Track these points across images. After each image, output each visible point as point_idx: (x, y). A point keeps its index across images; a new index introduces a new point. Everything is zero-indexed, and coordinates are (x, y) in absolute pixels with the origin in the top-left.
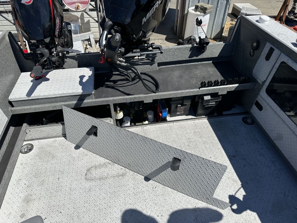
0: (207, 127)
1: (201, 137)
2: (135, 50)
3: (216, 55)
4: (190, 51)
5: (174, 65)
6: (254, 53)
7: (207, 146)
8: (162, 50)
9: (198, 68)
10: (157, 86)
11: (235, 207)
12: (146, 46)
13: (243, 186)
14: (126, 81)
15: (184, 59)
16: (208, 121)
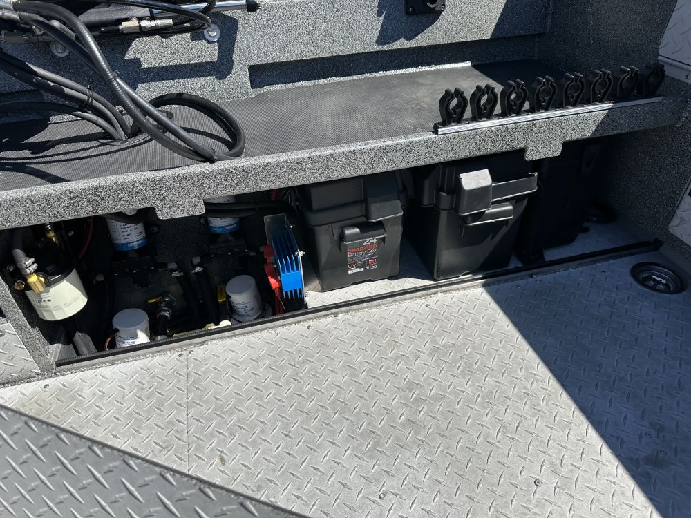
0: (491, 322)
3: (484, 30)
4: (379, 14)
9: (421, 85)
14: (97, 139)
15: (360, 49)
16: (490, 293)
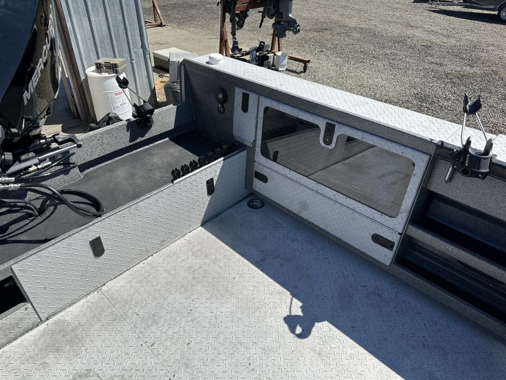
1: (206, 256)
2: (25, 155)
3: (171, 126)
4: (128, 131)
5: (109, 162)
6: (223, 107)
7: (221, 265)
8: (78, 141)
9: (153, 154)
10: (96, 204)
11: (299, 330)
12: (44, 144)
13: (294, 295)
14: (27, 219)
15: (124, 146)
